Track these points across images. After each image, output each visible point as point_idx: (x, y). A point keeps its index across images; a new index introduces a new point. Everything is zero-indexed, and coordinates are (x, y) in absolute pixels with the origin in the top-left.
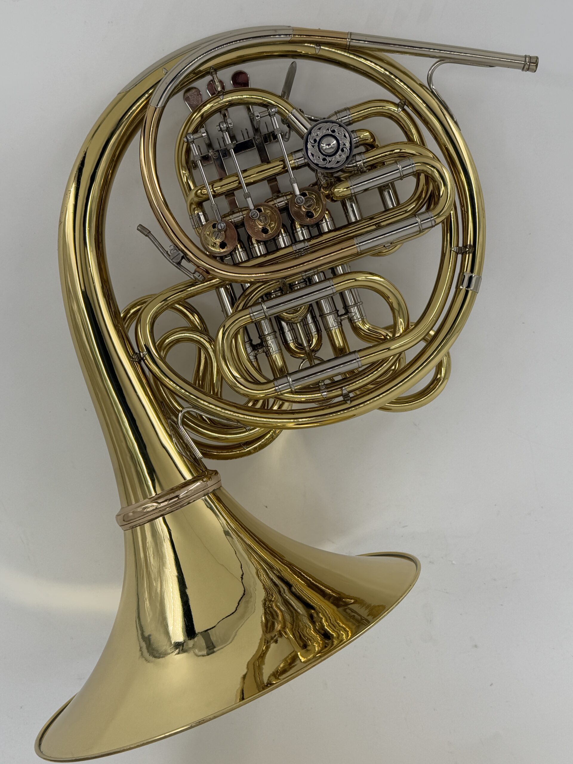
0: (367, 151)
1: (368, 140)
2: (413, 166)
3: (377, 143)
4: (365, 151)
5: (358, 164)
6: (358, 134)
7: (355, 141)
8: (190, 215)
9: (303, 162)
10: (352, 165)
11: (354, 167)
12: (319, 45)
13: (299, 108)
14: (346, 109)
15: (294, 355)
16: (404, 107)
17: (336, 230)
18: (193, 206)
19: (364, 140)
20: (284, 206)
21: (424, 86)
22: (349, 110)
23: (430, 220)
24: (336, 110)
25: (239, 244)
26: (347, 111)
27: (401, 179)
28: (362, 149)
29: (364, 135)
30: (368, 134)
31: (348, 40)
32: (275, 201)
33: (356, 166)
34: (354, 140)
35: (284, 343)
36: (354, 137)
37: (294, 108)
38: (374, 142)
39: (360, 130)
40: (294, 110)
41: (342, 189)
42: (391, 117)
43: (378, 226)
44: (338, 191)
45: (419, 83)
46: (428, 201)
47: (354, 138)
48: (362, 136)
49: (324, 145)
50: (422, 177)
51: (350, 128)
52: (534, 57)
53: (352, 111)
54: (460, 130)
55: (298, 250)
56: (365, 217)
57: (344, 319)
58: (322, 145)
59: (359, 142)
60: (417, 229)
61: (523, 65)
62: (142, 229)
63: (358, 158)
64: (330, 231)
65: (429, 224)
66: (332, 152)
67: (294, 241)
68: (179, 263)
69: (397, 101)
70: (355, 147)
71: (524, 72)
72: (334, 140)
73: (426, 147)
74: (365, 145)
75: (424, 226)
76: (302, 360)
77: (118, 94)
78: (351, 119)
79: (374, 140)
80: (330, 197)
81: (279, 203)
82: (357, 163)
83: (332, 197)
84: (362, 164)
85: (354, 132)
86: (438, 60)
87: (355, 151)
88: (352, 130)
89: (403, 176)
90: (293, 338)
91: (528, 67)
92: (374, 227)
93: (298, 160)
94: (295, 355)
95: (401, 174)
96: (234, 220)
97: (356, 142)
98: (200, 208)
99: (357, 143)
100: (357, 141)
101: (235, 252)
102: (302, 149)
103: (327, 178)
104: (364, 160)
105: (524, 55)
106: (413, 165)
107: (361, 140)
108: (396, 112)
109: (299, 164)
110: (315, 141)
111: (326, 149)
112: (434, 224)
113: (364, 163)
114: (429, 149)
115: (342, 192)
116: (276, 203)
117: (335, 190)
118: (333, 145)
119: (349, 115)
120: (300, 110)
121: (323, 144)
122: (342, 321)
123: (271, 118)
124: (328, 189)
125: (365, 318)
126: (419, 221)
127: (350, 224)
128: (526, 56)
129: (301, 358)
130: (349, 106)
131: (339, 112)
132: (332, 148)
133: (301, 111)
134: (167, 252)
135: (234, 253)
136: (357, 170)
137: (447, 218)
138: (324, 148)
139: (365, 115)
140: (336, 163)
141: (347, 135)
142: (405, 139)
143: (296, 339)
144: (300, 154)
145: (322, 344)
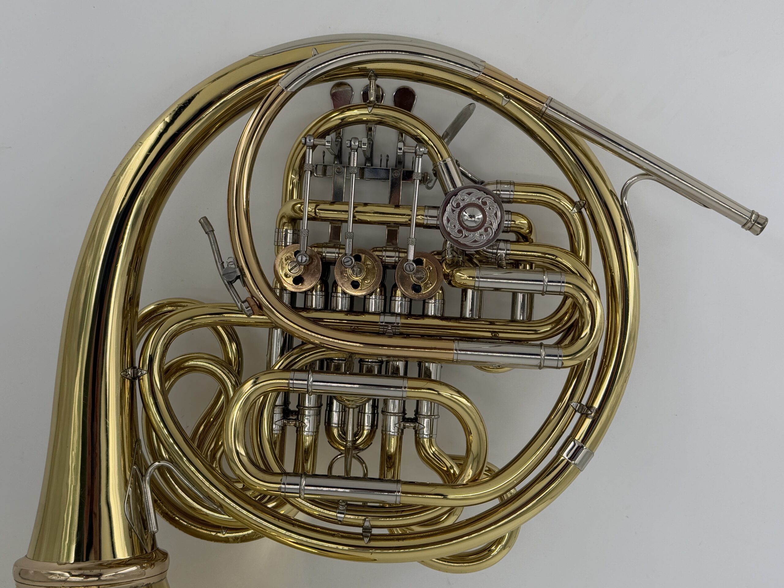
0: (517, 241)
1: (523, 229)
2: (563, 286)
3: (532, 237)
4: (515, 240)
5: (499, 253)
6: (514, 217)
7: (505, 224)
8: (278, 227)
9: (435, 222)
10: (492, 251)
11: (493, 253)
12: (508, 97)
13: (456, 159)
14: (510, 183)
15: (332, 443)
16: (581, 209)
17: (442, 318)
18: (284, 220)
19: (518, 228)
20: (393, 263)
21: (615, 195)
22: (514, 185)
23: (557, 358)
24: (499, 179)
25: (320, 285)
26: (511, 186)
27: (543, 295)
28: (512, 237)
29: (521, 222)
30: (526, 222)
31: (545, 105)
32: (384, 253)
33: (496, 254)
34: (505, 222)
35: (326, 424)
36: (507, 219)
37: (450, 156)
38: (530, 234)
39: (517, 214)
40: (449, 159)
41: (465, 276)
42: (561, 214)
43: (494, 335)
44: (461, 276)
45: (610, 188)
46: (566, 331)
47: (506, 221)
48: (517, 222)
49: (467, 215)
50: (569, 302)
51: (506, 206)
52: (763, 218)
53: (517, 188)
54: (638, 265)
55: (386, 323)
56: (483, 318)
57: (408, 427)
58: (464, 213)
59: (511, 227)
60: (537, 362)
61: (745, 221)
62: (206, 224)
63: (502, 245)
64: (434, 317)
65: (554, 364)
66: (473, 227)
67: (387, 310)
68: (231, 283)
69: (576, 199)
70: (503, 232)
71: (744, 230)
72: (481, 214)
73: (589, 268)
74: (517, 233)
75: (547, 363)
76: (340, 453)
77: (250, 56)
78: (512, 197)
79: (531, 232)
80: (448, 279)
81: (387, 257)
82: (499, 251)
83: (451, 280)
84: (504, 255)
85: (510, 213)
86: (643, 172)
87: (502, 236)
88: (506, 210)
89: (546, 291)
90: (340, 423)
91: (750, 226)
92: (489, 335)
93: (428, 218)
94: (334, 443)
95: (543, 288)
96: (326, 255)
97: (507, 225)
98: (292, 225)
99: (508, 227)
100: (509, 226)
101: (312, 292)
102: (439, 207)
103: (455, 254)
104: (509, 250)
105: (752, 210)
106: (563, 284)
107: (514, 225)
108: (570, 211)
109: (428, 223)
110: (458, 205)
111: (467, 220)
112: (560, 365)
113: (506, 254)
114: (592, 271)
115: (465, 279)
116: (384, 256)
117: (458, 274)
118: (478, 219)
119: (512, 191)
120: (457, 161)
121: (466, 213)
122: (405, 428)
123: (416, 157)
124: (450, 267)
125: (434, 436)
126: (543, 354)
127: (462, 318)
128: (753, 212)
129: (339, 450)
130: (516, 181)
131: (501, 183)
132: (474, 221)
133: (457, 164)
134: (223, 263)
135: (309, 293)
136: (496, 259)
137: (578, 365)
138: (466, 218)
139: (533, 199)
140: (472, 241)
141: (499, 214)
142: (568, 248)
143: (343, 425)
144: (434, 212)
145: (372, 443)
